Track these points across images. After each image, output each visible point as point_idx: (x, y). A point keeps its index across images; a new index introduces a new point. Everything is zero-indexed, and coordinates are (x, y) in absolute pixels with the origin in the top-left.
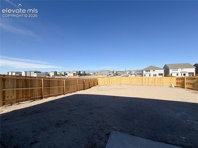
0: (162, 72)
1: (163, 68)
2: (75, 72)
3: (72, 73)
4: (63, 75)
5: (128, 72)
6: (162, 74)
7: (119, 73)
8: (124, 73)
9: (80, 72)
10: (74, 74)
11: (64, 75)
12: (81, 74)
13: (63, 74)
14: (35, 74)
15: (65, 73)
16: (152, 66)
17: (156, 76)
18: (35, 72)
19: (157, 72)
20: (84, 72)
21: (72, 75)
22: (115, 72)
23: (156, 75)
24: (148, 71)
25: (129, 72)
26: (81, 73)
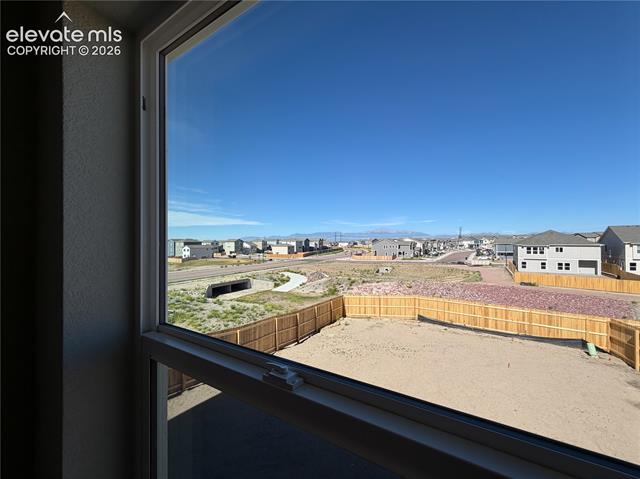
0: (595, 254)
1: (600, 242)
2: (294, 244)
3: (283, 245)
4: (259, 251)
5: (466, 244)
6: (596, 262)
7: (435, 245)
8: (452, 246)
9: (307, 241)
10: (290, 249)
11: (262, 251)
12: (312, 249)
13: (261, 248)
14: (187, 248)
15: (264, 243)
16: (551, 232)
17: (567, 269)
18: (186, 244)
19: (573, 254)
20: (321, 241)
21: (284, 251)
22: (419, 245)
23: (567, 265)
24: (535, 249)
25: (473, 243)
26: (312, 245)
